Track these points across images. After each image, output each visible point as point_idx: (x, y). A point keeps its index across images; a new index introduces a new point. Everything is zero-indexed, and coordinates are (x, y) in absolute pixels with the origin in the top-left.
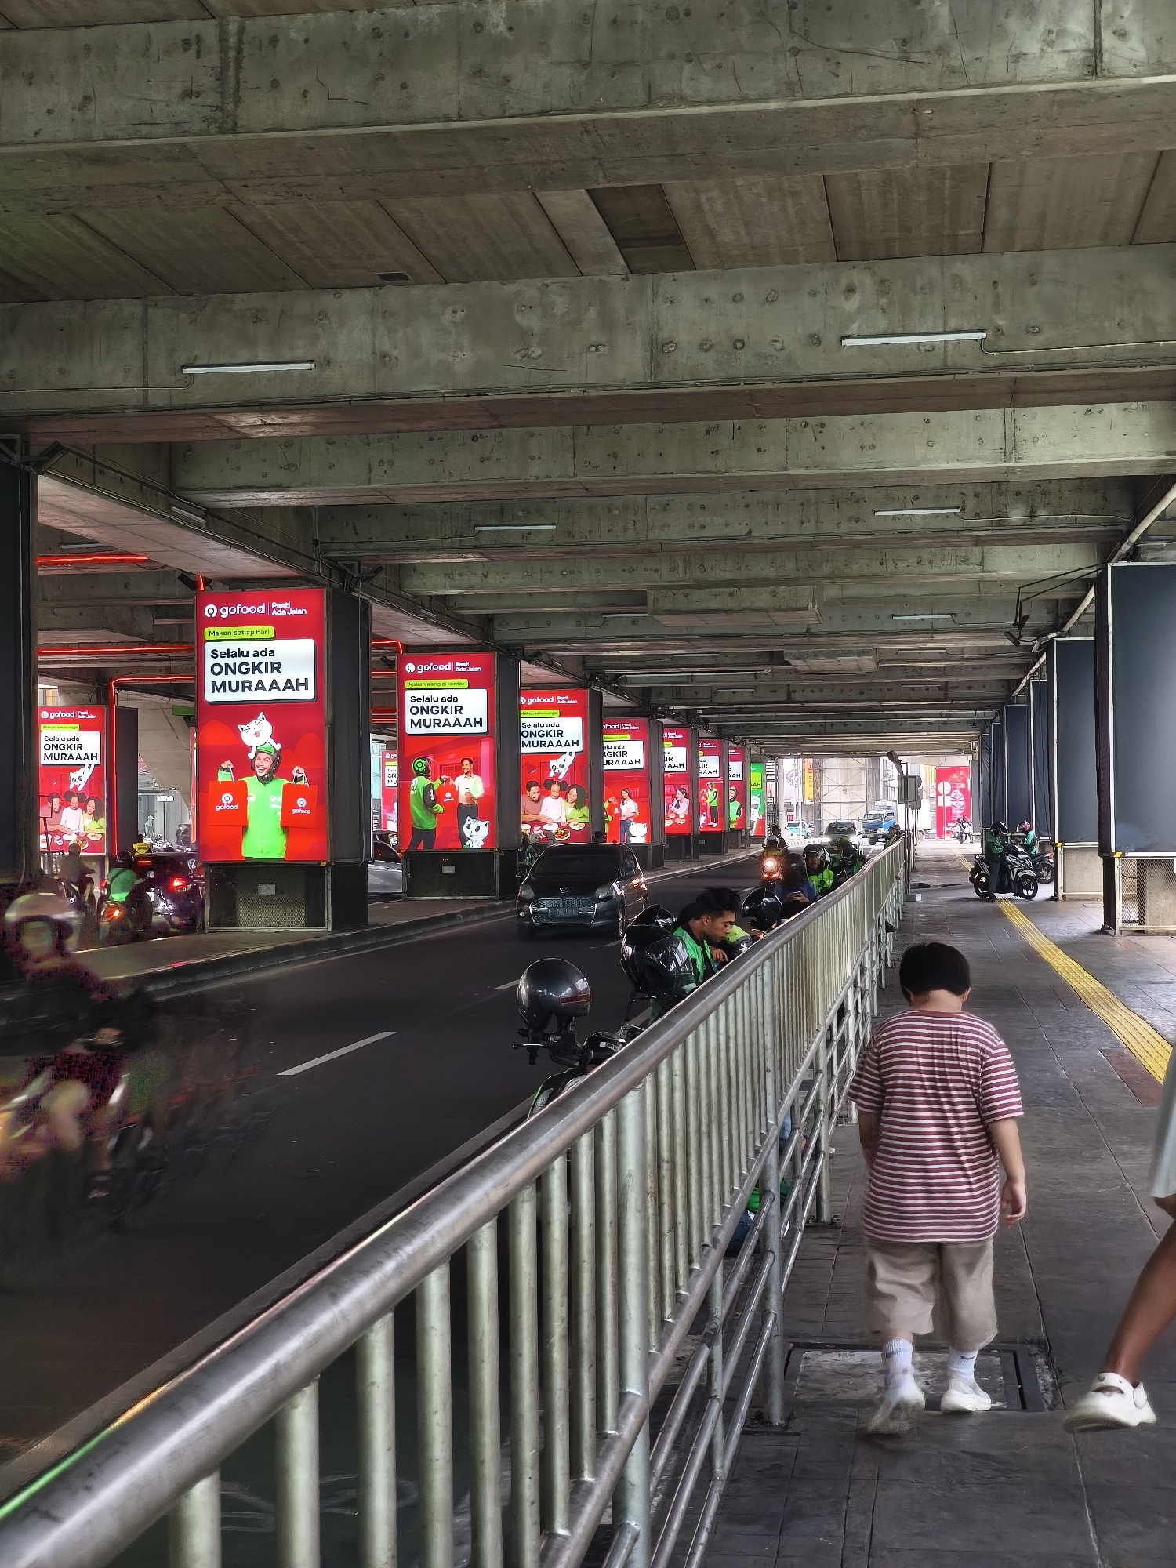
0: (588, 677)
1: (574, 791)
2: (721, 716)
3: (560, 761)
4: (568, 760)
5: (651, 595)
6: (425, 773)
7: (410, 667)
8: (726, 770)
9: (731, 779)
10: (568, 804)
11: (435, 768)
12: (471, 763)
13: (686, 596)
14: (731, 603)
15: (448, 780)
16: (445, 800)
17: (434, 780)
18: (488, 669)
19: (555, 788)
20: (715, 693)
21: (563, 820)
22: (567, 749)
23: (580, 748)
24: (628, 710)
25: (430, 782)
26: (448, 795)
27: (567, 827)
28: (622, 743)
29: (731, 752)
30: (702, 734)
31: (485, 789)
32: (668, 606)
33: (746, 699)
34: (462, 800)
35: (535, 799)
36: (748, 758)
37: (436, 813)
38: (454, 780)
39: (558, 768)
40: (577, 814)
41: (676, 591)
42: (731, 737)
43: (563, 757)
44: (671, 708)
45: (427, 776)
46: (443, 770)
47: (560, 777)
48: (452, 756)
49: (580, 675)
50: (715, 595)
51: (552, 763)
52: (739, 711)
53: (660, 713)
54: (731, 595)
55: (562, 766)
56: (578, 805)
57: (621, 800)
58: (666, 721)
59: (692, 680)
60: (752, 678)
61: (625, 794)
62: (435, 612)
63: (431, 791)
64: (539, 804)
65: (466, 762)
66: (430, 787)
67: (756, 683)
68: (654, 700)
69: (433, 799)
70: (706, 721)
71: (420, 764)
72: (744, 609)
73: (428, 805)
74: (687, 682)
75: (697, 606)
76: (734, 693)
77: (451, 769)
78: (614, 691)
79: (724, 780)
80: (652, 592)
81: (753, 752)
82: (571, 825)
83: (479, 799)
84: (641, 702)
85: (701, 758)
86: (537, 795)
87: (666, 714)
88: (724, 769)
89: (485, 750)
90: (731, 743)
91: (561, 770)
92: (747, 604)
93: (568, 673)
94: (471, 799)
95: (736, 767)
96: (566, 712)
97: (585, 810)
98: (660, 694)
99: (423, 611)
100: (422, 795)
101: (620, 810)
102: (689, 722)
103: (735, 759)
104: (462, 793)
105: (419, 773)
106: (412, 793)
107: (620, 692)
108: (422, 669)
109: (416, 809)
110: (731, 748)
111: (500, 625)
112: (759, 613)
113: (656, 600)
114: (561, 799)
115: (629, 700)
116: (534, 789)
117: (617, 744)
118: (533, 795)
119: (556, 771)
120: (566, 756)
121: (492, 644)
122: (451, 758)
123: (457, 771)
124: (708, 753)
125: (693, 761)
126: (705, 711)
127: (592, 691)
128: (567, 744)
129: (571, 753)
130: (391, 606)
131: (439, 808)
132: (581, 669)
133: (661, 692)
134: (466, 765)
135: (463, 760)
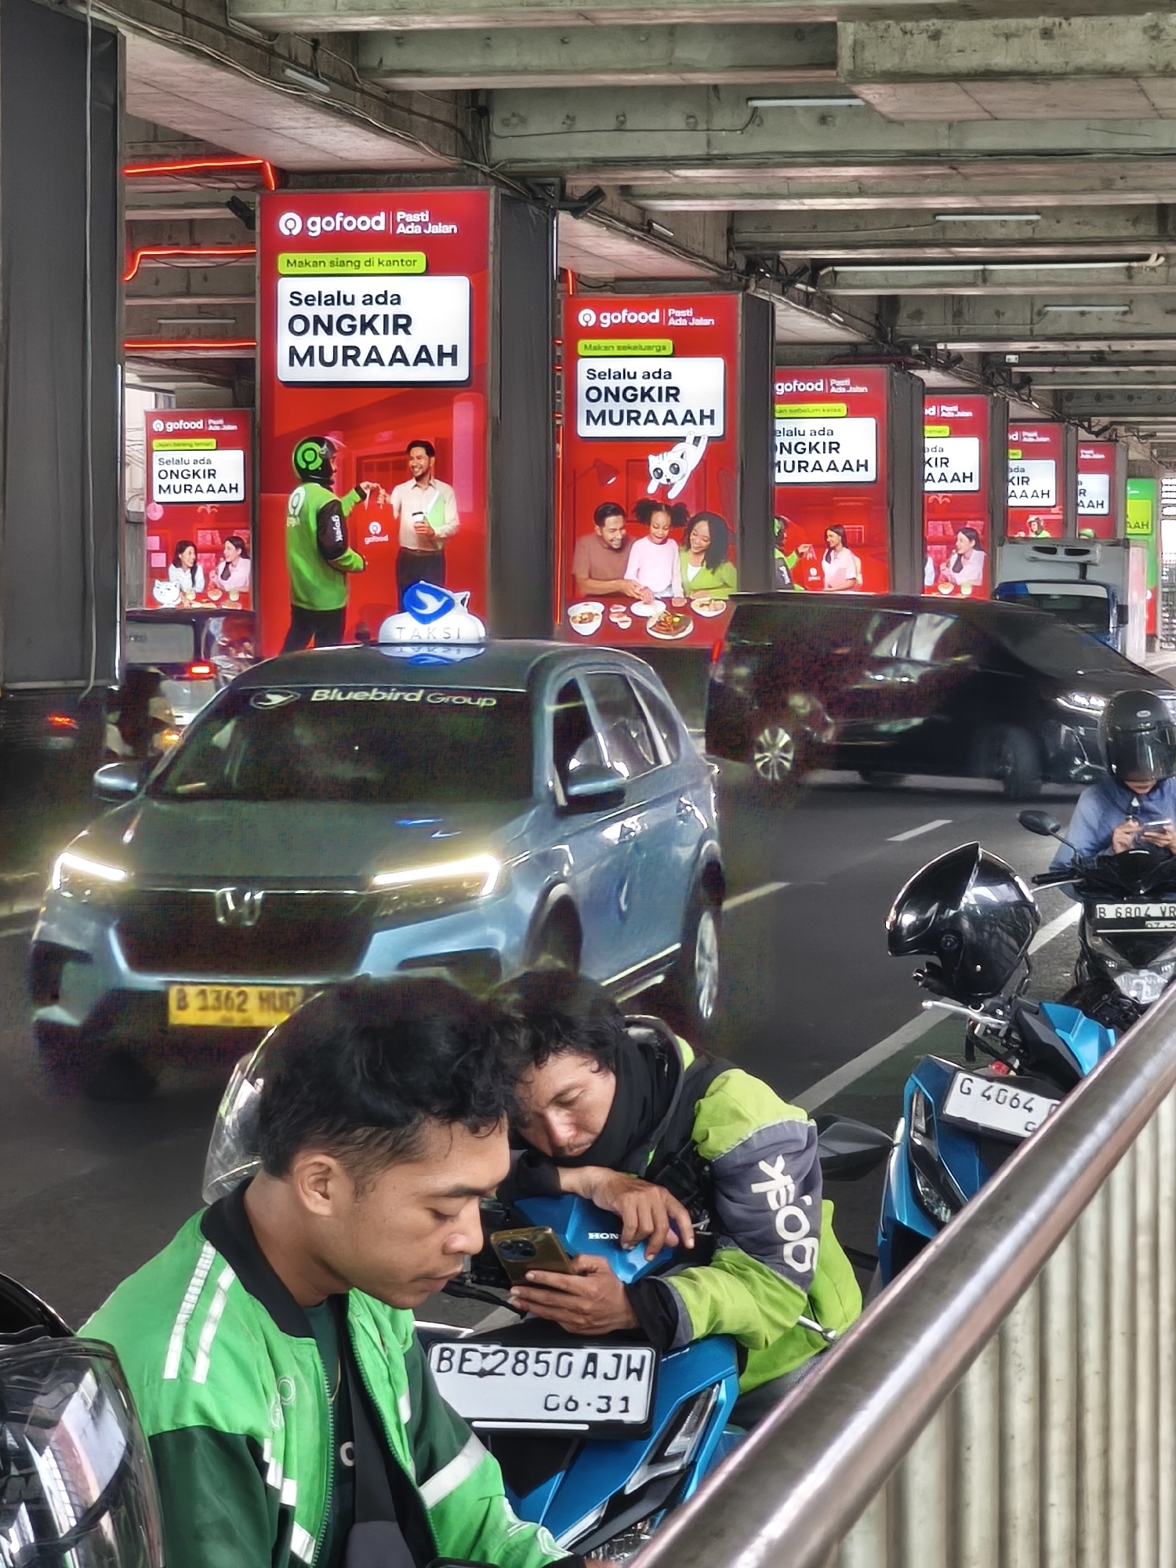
0: (741, 266)
1: (703, 528)
2: (1057, 369)
3: (671, 456)
4: (690, 457)
5: (848, 33)
6: (323, 477)
7: (289, 223)
8: (1071, 494)
9: (1081, 510)
10: (688, 555)
11: (344, 464)
12: (430, 452)
13: (935, 36)
14: (1045, 56)
15: (375, 493)
16: (368, 541)
17: (343, 492)
18: (473, 228)
19: (660, 519)
20: (1040, 313)
21: (677, 592)
22: (689, 431)
23: (717, 430)
24: (845, 350)
25: (332, 497)
26: (375, 527)
27: (686, 609)
28: (828, 424)
29: (1086, 454)
30: (1016, 410)
31: (462, 515)
32: (889, 63)
33: (1110, 327)
34: (409, 540)
35: (616, 545)
36: (1121, 467)
37: (344, 571)
38: (389, 491)
39: (667, 474)
40: (708, 578)
41: (909, 25)
42: (1083, 420)
43: (679, 448)
44: (940, 346)
45: (326, 483)
46: (364, 469)
47: (672, 494)
48: (386, 435)
49: (722, 259)
50: (1008, 37)
51: (654, 461)
52: (1099, 359)
53: (918, 356)
54: (1046, 34)
55: (676, 469)
56: (712, 559)
57: (823, 548)
58: (932, 377)
59: (985, 281)
60: (1122, 278)
61: (834, 537)
62: (329, 79)
63: (336, 519)
64: (623, 554)
65: (419, 451)
66: (334, 507)
67: (1133, 290)
68: (905, 326)
69: (339, 537)
70: (1027, 379)
71: (310, 454)
72: (1080, 71)
73: (328, 552)
74: (973, 285)
75: (960, 63)
76: (1083, 313)
77: (383, 467)
78: (807, 301)
79: (1065, 514)
80: (850, 27)
81: (1133, 455)
82: (695, 606)
83: (450, 539)
84: (873, 333)
85: (1012, 464)
86: (619, 535)
87: (929, 359)
88: (1067, 489)
89: (463, 420)
90: (1083, 434)
91: (674, 478)
92: (1085, 59)
93: (687, 253)
94: (428, 536)
95: (1094, 488)
96: (687, 344)
97: (728, 571)
98: (917, 315)
99: (289, 72)
100: (313, 526)
101: (821, 573)
102: (988, 381)
103: (1092, 467)
104: (408, 522)
105: (307, 476)
106: (292, 522)
107: (823, 305)
108: (318, 226)
109: (301, 563)
110: (1087, 445)
111: (505, 123)
112: (1115, 84)
113: (858, 46)
114: (672, 544)
115: (845, 325)
116: (613, 522)
117: (818, 424)
118: (609, 536)
119: (663, 481)
120: (686, 446)
121: (487, 169)
122: (384, 440)
123: (396, 471)
124: (1032, 452)
125: (995, 469)
126: (1026, 358)
127: (750, 300)
128: (689, 418)
129: (697, 440)
130: (200, 54)
131: (354, 559)
132: (723, 246)
133: (920, 307)
134: (419, 458)
135: (410, 447)
